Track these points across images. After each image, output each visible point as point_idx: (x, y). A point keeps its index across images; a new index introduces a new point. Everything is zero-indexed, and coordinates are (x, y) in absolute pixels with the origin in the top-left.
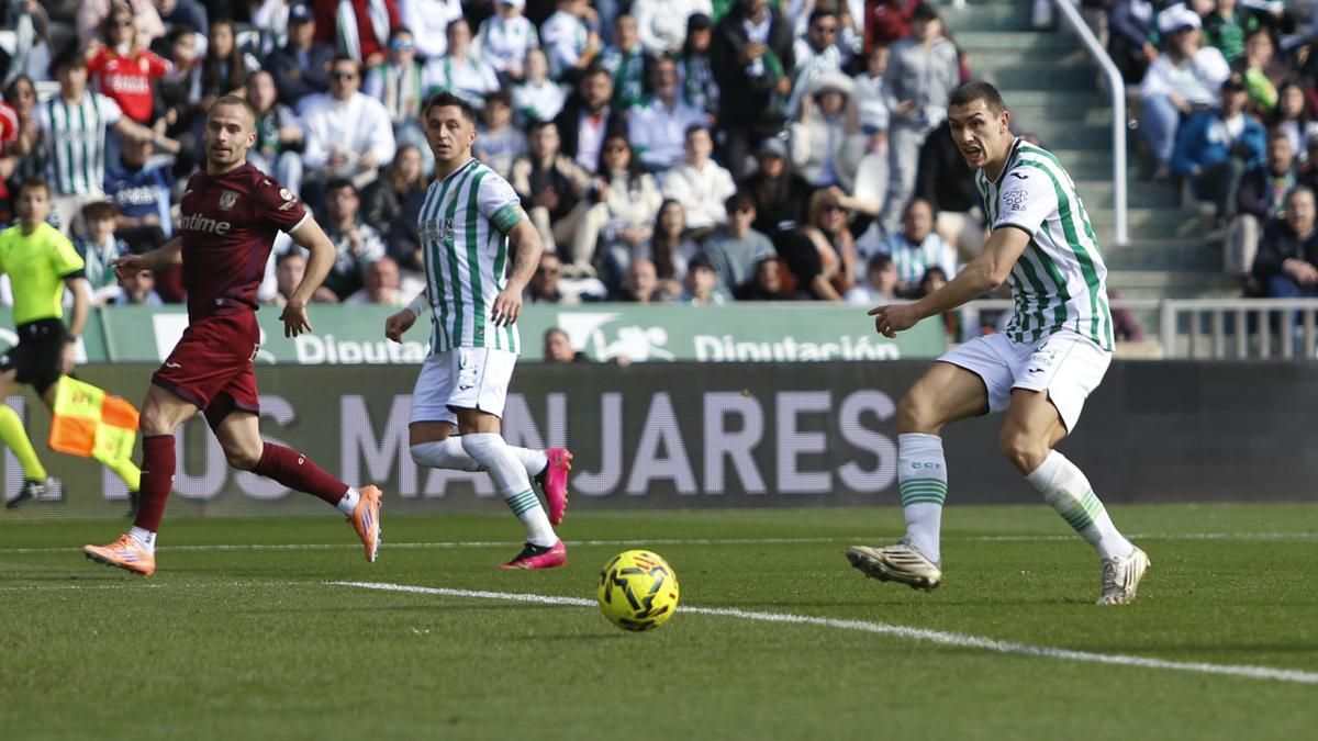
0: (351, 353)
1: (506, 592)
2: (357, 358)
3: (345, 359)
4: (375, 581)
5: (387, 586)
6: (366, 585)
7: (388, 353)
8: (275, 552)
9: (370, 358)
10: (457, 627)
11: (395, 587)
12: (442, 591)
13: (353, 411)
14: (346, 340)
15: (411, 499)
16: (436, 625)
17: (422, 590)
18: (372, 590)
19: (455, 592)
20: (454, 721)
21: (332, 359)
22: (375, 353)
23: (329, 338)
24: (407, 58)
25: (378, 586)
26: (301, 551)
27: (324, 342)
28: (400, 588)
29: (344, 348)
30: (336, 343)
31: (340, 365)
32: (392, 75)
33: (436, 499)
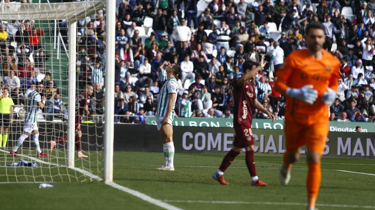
0: (340, 130)
1: (367, 173)
2: (341, 131)
3: (339, 131)
4: (343, 170)
5: (345, 171)
6: (341, 171)
7: (346, 130)
8: (325, 164)
9: (343, 131)
10: (357, 179)
11: (346, 171)
12: (355, 172)
13: (340, 140)
14: (339, 127)
15: (349, 156)
16: (354, 178)
17: (351, 172)
18: (342, 172)
19: (357, 173)
20: (356, 195)
21: (336, 131)
22: (344, 130)
23: (336, 127)
24: (351, 78)
25: (343, 171)
26: (330, 164)
27: (335, 128)
28: (347, 171)
29: (338, 129)
30: (337, 128)
31: (337, 132)
32: (349, 81)
33: (354, 156)
